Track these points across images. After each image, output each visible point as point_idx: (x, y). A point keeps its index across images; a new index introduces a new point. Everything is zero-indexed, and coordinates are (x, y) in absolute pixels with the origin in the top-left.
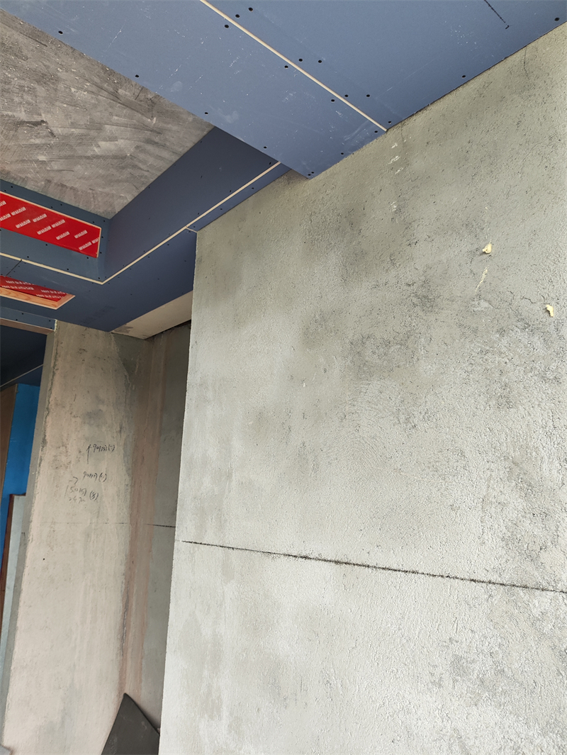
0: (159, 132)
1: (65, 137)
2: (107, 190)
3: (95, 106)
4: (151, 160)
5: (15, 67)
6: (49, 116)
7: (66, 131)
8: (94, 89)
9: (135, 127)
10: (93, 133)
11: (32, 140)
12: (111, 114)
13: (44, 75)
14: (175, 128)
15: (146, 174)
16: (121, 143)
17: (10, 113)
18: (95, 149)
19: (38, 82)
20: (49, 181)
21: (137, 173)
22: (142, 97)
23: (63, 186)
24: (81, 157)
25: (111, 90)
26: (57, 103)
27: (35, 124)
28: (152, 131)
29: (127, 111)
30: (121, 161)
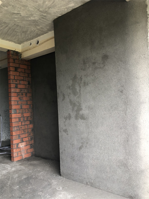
0: (45, 16)
1: (24, 16)
3: (33, 11)
4: (41, 21)
5: (19, 4)
6: (22, 12)
7: (24, 15)
8: (35, 8)
9: (40, 15)
10: (30, 16)
11: (15, 17)
12: (36, 13)
13: (25, 6)
14: (49, 16)
15: (39, 24)
16: (36, 18)
17: (13, 12)
18: (30, 19)
19: (23, 7)
20: (15, 24)
21: (37, 23)
22: (44, 10)
23: (18, 25)
24: (25, 20)
25: (38, 9)
26: (25, 10)
27: (18, 14)
28: (44, 16)
29: (40, 12)
30: (34, 21)
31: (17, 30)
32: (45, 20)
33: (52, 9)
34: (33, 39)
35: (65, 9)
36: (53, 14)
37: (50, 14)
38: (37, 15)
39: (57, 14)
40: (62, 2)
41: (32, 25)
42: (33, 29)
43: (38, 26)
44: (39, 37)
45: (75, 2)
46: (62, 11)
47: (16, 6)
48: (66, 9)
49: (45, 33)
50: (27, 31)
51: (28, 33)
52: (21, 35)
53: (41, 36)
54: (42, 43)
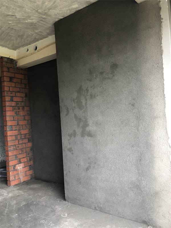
1: (19, 18)
2: (25, 30)
3: (31, 13)
4: (40, 24)
5: (14, 5)
6: (18, 14)
7: (20, 17)
8: (32, 9)
9: (39, 18)
10: (27, 18)
11: (10, 19)
12: (34, 15)
13: (21, 6)
15: (37, 27)
16: (34, 20)
17: (7, 13)
18: (26, 21)
19: (18, 7)
20: (9, 28)
21: (35, 27)
22: (44, 12)
23: (13, 29)
24: (21, 23)
25: (37, 10)
26: (21, 12)
27: (12, 15)
28: (43, 18)
29: (38, 14)
30: (32, 24)
31: (12, 33)
32: (44, 23)
33: (53, 11)
34: (30, 45)
35: (67, 10)
36: (54, 16)
37: (50, 16)
38: (35, 17)
39: (59, 16)
40: (64, 2)
41: (29, 28)
42: (31, 33)
43: (36, 29)
44: (37, 42)
45: (79, 3)
46: (64, 12)
47: (10, 7)
48: (69, 11)
49: (45, 38)
50: (23, 36)
51: (24, 37)
52: (16, 39)
53: (40, 41)
54: (41, 49)
